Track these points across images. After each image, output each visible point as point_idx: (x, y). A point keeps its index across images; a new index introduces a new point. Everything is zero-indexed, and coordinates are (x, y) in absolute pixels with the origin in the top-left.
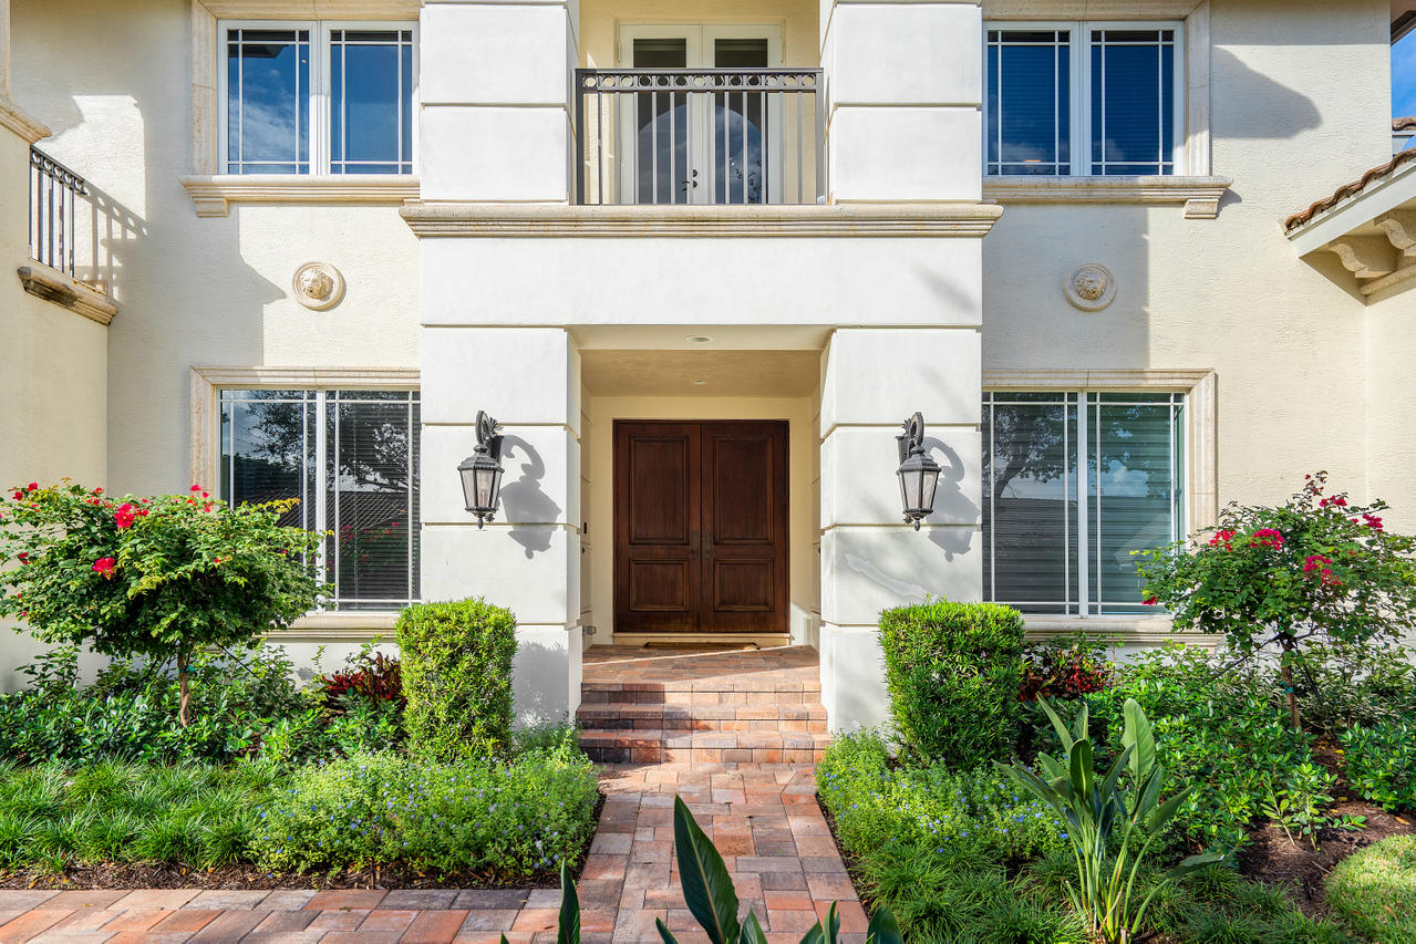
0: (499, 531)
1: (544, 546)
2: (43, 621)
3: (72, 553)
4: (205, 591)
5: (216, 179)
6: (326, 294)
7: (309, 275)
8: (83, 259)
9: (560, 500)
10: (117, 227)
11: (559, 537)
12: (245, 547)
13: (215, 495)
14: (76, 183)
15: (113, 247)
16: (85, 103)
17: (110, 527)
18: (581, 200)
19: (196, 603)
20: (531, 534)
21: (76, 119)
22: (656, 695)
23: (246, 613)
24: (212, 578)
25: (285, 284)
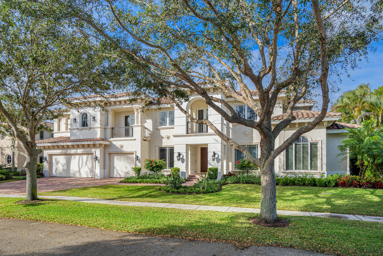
0: (180, 162)
1: (184, 163)
2: (147, 169)
3: (149, 164)
4: (157, 167)
5: (158, 127)
6: (168, 138)
7: (167, 136)
8: (147, 135)
9: (185, 159)
10: (150, 132)
11: (185, 162)
12: (161, 163)
13: (158, 159)
14: (146, 128)
15: (149, 134)
16: (147, 120)
17: (151, 162)
18: (188, 133)
19: (157, 168)
20: (183, 162)
21: (146, 122)
22: (195, 176)
23: (161, 168)
24: (158, 166)
25: (164, 137)
